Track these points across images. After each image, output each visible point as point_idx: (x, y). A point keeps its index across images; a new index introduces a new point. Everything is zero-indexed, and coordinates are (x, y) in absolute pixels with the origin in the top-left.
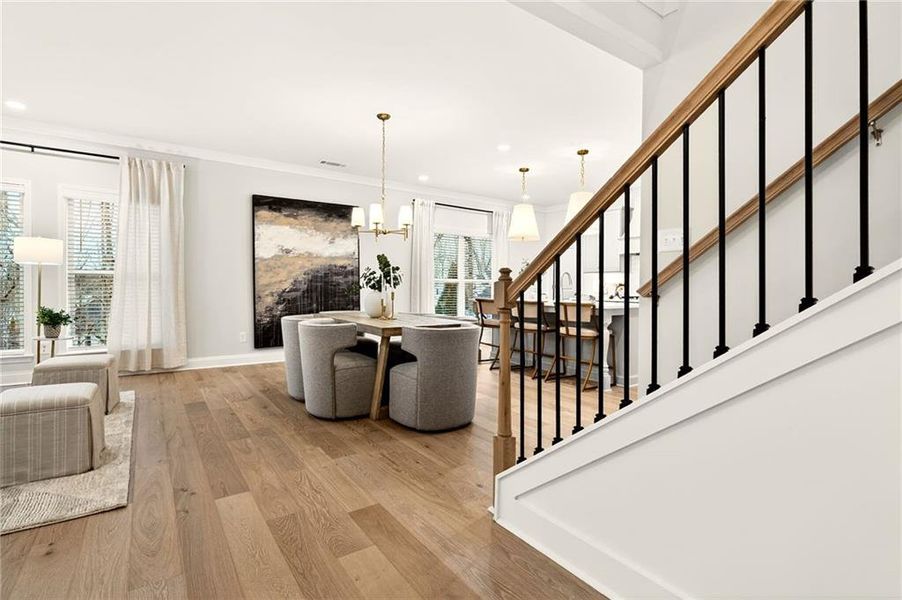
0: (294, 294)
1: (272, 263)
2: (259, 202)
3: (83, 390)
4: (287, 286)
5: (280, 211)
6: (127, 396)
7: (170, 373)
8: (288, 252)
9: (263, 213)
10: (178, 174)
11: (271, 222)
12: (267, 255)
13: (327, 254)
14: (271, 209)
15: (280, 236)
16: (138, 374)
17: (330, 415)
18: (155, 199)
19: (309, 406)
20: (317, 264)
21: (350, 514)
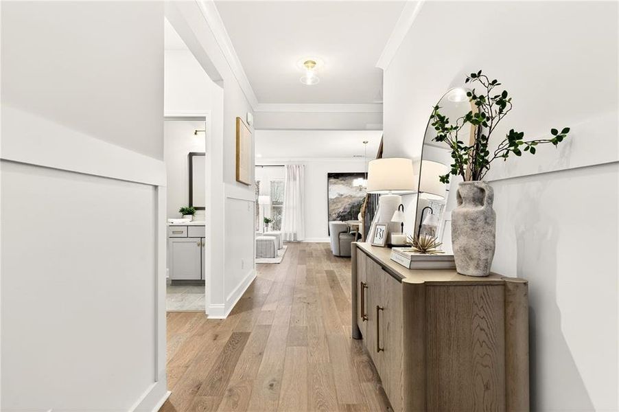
0: (344, 214)
1: (335, 201)
2: (330, 176)
3: (273, 238)
4: (341, 210)
5: (338, 178)
6: (285, 247)
7: (299, 242)
8: (342, 195)
9: (332, 180)
10: (302, 169)
11: (335, 183)
12: (333, 197)
13: (358, 195)
14: (335, 178)
15: (339, 189)
16: (289, 242)
17: (338, 255)
18: (295, 179)
19: (334, 253)
20: (354, 200)
21: (326, 271)
